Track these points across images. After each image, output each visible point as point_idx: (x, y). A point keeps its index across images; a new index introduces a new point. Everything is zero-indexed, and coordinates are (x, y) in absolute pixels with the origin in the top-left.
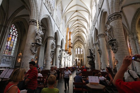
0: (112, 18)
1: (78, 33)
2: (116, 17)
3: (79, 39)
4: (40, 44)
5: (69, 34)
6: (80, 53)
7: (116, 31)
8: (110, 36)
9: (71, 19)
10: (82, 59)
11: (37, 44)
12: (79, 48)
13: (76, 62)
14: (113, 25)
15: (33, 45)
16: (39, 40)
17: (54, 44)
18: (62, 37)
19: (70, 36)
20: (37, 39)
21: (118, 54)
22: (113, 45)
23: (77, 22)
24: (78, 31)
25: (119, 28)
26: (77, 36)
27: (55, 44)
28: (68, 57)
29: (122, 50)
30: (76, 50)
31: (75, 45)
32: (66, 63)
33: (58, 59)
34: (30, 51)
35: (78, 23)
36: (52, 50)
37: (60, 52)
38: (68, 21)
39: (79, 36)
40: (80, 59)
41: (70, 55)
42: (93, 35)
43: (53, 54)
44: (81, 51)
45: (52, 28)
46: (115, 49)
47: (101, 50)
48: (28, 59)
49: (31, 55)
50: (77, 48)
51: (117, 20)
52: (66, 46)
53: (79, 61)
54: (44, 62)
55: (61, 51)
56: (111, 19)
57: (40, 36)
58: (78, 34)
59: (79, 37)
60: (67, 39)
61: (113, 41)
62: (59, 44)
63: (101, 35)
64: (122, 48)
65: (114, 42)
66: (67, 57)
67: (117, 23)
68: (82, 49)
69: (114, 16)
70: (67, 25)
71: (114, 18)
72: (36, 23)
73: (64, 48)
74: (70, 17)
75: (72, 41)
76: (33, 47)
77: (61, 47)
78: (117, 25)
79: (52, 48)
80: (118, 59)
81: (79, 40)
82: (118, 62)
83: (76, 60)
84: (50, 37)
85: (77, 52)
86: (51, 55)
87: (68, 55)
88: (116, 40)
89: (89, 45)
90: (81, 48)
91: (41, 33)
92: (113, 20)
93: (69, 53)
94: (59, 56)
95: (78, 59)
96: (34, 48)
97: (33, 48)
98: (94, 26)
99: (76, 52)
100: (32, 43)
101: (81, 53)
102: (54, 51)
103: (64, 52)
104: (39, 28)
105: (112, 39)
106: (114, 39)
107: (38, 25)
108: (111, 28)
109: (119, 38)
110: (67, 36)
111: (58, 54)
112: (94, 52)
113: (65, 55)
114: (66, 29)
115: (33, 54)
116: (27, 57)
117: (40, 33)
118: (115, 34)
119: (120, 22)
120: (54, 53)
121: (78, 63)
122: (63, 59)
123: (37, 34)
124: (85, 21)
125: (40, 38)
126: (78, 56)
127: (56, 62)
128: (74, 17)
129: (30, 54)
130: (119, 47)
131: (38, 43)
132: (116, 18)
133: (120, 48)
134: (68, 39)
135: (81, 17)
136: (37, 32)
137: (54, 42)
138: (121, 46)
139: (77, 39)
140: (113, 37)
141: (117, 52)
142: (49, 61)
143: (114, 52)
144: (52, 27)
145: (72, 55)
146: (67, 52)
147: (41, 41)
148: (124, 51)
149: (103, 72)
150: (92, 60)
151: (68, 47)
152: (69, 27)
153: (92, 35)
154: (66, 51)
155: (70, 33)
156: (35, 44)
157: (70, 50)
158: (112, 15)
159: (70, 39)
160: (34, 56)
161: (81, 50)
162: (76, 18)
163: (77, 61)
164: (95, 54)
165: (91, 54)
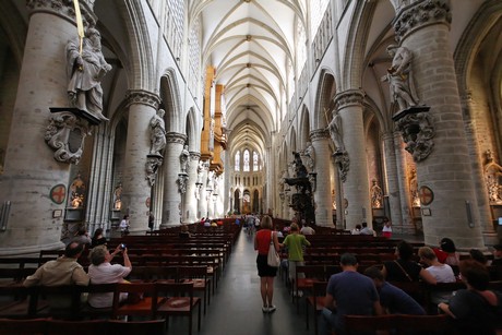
0: (417, 18)
1: (246, 91)
2: (431, 13)
3: (250, 115)
4: (98, 114)
5: (213, 90)
6: (251, 168)
7: (430, 73)
8: (404, 93)
9: (225, 30)
10: (256, 191)
11: (79, 114)
12: (247, 152)
13: (237, 200)
14: (418, 50)
15: (59, 116)
16: (88, 94)
17: (158, 125)
18: (191, 103)
19: (218, 100)
20: (79, 91)
21: (434, 165)
22: (415, 130)
23: (245, 46)
24: (248, 85)
25: (442, 63)
26: (245, 103)
27: (163, 126)
28: (211, 183)
29: (451, 150)
30: (237, 157)
31: (234, 140)
32: (204, 204)
33: (174, 188)
34: (45, 150)
35: (249, 52)
36: (153, 152)
37: (181, 162)
38: (213, 40)
39: (251, 104)
40: (251, 189)
41: (218, 174)
42: (310, 100)
43: (157, 166)
44: (255, 162)
45: (149, 55)
46: (422, 148)
47: (346, 154)
48: (37, 189)
49: (50, 168)
50: (239, 149)
51: (436, 29)
52: (204, 139)
53: (248, 199)
54: (111, 204)
55: (186, 156)
56: (412, 25)
57: (96, 78)
58: (249, 95)
59: (248, 108)
60: (207, 114)
61: (419, 114)
62: (179, 127)
63: (349, 95)
64: (449, 142)
65: (421, 118)
66: (208, 181)
67: (433, 39)
68: (257, 152)
69: (422, 12)
70: (209, 53)
71: (426, 19)
72: (66, 9)
73: (196, 147)
74: (221, 22)
75: (224, 122)
76: (59, 128)
77: (187, 143)
78: (433, 49)
79: (152, 143)
80: (431, 184)
81: (247, 121)
82: (432, 195)
83: (237, 193)
84: (142, 96)
85: (242, 164)
86: (148, 173)
87: (212, 174)
88: (427, 109)
89: (288, 139)
90: (254, 149)
91: (97, 61)
92: (419, 25)
93: (216, 168)
94: (177, 177)
95: (242, 189)
96: (66, 133)
97: (61, 133)
98: (319, 61)
99: (237, 163)
100: (53, 110)
101: (256, 169)
102: (159, 157)
103: (196, 163)
104: (88, 35)
105: (412, 104)
106: (421, 105)
107: (79, 18)
108: (412, 61)
109: (442, 102)
110: (206, 101)
111: (175, 170)
112: (314, 162)
113: (201, 174)
114: (201, 72)
115: (63, 163)
116: (29, 177)
117: (93, 59)
118: (424, 86)
119: (445, 38)
120: (159, 163)
121: (241, 205)
122: (193, 189)
123: (76, 66)
124: (277, 44)
125: (94, 84)
126: (242, 180)
127: (166, 202)
128: (234, 25)
129: (46, 162)
130: (440, 139)
131: (85, 109)
132: (430, 21)
133: (444, 141)
134: (213, 112)
135: (263, 25)
136: (78, 54)
137: (157, 117)
138: (450, 135)
139: (242, 117)
140: (417, 100)
141: (432, 157)
142: (138, 196)
143: (415, 159)
144: (147, 47)
145: (223, 174)
146: (208, 162)
147: (100, 101)
148: (460, 153)
149: (362, 235)
150: (304, 191)
151: (212, 145)
152: (216, 64)
153: (306, 101)
154: (204, 157)
155: (219, 88)
156: (67, 114)
157: (218, 154)
158: (415, 4)
159: (218, 115)
160: (67, 174)
161: (255, 157)
162: (242, 30)
163: (241, 196)
164: (317, 171)
165: (301, 169)
